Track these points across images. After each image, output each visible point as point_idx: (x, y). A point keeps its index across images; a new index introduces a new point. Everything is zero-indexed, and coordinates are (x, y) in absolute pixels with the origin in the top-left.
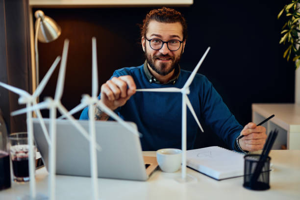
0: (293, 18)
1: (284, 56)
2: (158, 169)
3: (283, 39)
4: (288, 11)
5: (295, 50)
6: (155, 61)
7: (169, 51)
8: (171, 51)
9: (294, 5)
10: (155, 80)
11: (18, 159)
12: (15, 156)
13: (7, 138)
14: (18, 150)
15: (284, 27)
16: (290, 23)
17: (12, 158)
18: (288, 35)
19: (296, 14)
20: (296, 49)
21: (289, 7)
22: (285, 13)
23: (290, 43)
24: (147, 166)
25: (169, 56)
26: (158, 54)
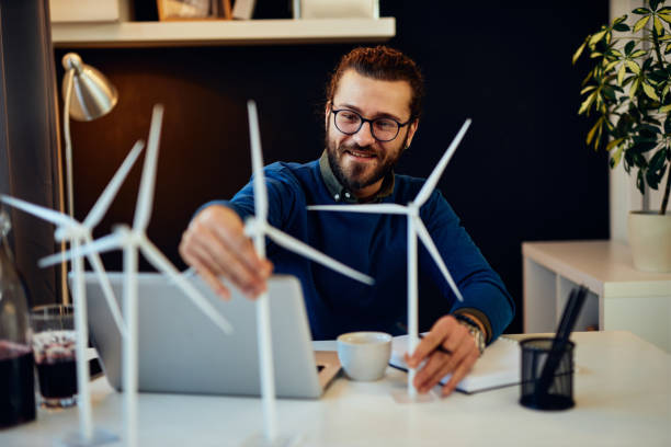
0: (605, 61)
1: (589, 141)
2: (341, 374)
3: (585, 105)
4: (593, 47)
5: (611, 128)
6: (341, 156)
7: (374, 140)
8: (378, 141)
9: (605, 35)
10: (348, 195)
11: (50, 361)
12: (44, 353)
13: (27, 317)
14: (47, 342)
15: (587, 80)
16: (597, 72)
17: (38, 358)
18: (596, 97)
19: (611, 54)
20: (612, 125)
21: (596, 38)
22: (587, 51)
23: (600, 114)
24: (320, 368)
25: (373, 150)
26: (350, 142)
